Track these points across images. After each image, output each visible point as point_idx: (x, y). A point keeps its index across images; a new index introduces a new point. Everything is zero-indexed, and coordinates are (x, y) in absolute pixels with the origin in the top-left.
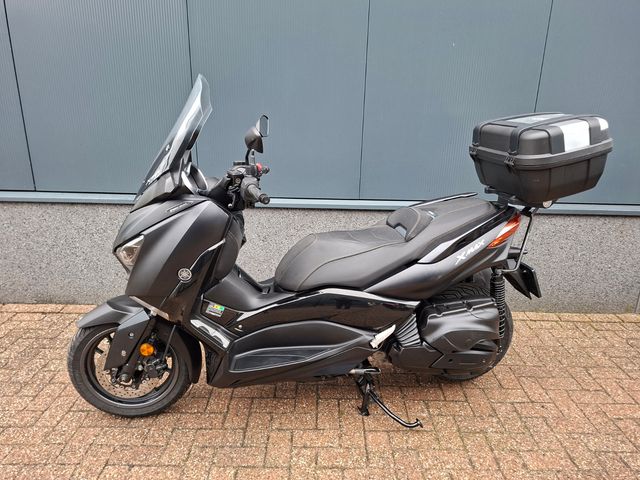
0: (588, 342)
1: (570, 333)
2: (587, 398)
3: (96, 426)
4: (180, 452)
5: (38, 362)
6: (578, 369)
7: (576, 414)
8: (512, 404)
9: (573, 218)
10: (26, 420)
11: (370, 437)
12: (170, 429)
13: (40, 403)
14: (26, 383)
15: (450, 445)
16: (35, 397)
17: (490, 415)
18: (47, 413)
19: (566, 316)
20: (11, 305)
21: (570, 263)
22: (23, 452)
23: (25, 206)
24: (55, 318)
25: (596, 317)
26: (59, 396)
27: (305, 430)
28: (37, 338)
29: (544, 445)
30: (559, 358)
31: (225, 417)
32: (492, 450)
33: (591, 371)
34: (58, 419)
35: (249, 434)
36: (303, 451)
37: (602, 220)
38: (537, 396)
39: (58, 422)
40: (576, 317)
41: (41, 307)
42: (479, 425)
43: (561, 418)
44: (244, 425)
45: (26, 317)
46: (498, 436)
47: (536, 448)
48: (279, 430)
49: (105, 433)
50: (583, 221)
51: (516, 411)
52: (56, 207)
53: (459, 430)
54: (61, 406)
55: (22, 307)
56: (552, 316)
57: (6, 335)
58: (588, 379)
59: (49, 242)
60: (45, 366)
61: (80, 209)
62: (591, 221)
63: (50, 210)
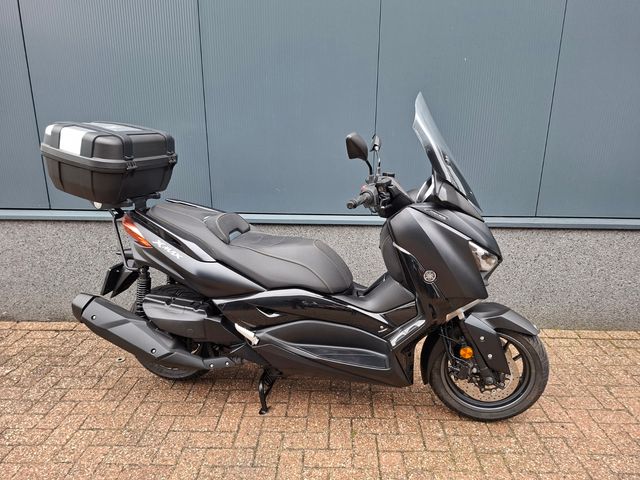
0: (608, 360)
1: (590, 350)
2: (609, 418)
3: (105, 445)
4: (189, 472)
5: (50, 379)
6: (599, 388)
7: (597, 433)
8: (531, 423)
9: (590, 233)
10: (35, 438)
11: (384, 457)
12: (180, 449)
13: (50, 422)
14: (37, 401)
15: (466, 466)
16: (45, 415)
17: (508, 436)
18: (57, 431)
19: (585, 333)
20: (25, 323)
21: (589, 278)
22: (31, 470)
23: (40, 225)
24: (68, 335)
25: (617, 334)
26: (70, 414)
27: (316, 450)
28: (50, 356)
29: (564, 466)
30: (579, 376)
31: (235, 437)
32: (510, 472)
33: (613, 390)
34: (68, 437)
35: (259, 453)
36: (315, 472)
37: (621, 234)
38: (556, 416)
39: (68, 441)
40: (596, 334)
41: (54, 325)
42: (498, 446)
43: (582, 438)
44: (254, 445)
45: (40, 335)
46: (516, 457)
47: (556, 470)
48: (290, 449)
49: (114, 453)
50: (601, 236)
51: (534, 431)
52: (70, 225)
53: (475, 451)
54: (71, 424)
55: (36, 325)
56: (572, 334)
57: (19, 353)
58: (609, 398)
59: (64, 260)
60: (56, 384)
61: (93, 227)
62: (610, 235)
63: (64, 227)
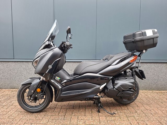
0: (161, 97)
1: (156, 95)
2: (163, 109)
3: (23, 115)
4: (46, 121)
5: (9, 101)
6: (159, 103)
7: (160, 112)
8: (141, 110)
9: (152, 64)
10: (4, 113)
11: (100, 117)
12: (44, 116)
13: (8, 110)
14: (5, 106)
15: (124, 119)
16: (7, 109)
17: (135, 113)
18: (10, 112)
19: (154, 91)
20: (4, 89)
21: (153, 76)
22: (2, 120)
23: (11, 63)
24: (15, 92)
26: (14, 108)
27: (82, 116)
28: (9, 96)
29: (152, 119)
30: (154, 100)
31: (59, 113)
32: (136, 121)
33: (163, 103)
34: (13, 113)
35: (66, 117)
36: (81, 121)
37: (160, 64)
38: (148, 108)
39: (12, 114)
40: (157, 91)
41: (12, 90)
42: (132, 115)
43: (156, 113)
44: (64, 115)
45: (7, 92)
46: (138, 117)
47: (149, 120)
48: (74, 116)
49: (25, 116)
50: (155, 64)
51: (142, 112)
52: (18, 63)
53: (126, 116)
54: (14, 110)
55: (6, 90)
56: (151, 91)
57: (1, 96)
59: (16, 72)
60: (11, 102)
61: (24, 63)
62: (157, 64)
63: (17, 63)
